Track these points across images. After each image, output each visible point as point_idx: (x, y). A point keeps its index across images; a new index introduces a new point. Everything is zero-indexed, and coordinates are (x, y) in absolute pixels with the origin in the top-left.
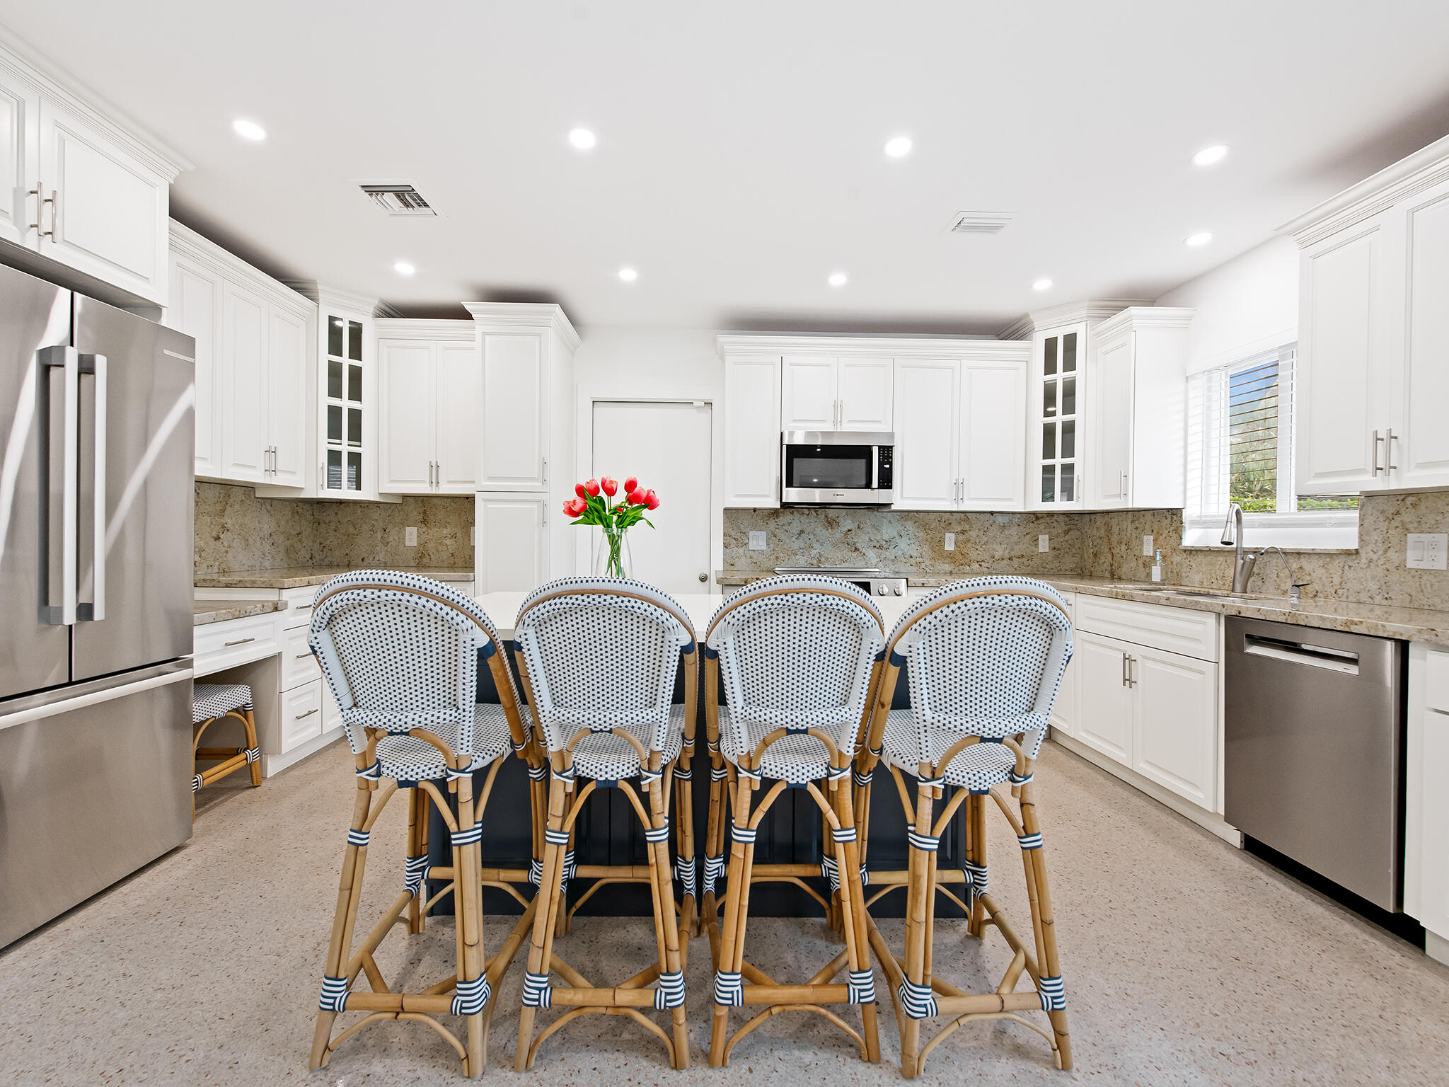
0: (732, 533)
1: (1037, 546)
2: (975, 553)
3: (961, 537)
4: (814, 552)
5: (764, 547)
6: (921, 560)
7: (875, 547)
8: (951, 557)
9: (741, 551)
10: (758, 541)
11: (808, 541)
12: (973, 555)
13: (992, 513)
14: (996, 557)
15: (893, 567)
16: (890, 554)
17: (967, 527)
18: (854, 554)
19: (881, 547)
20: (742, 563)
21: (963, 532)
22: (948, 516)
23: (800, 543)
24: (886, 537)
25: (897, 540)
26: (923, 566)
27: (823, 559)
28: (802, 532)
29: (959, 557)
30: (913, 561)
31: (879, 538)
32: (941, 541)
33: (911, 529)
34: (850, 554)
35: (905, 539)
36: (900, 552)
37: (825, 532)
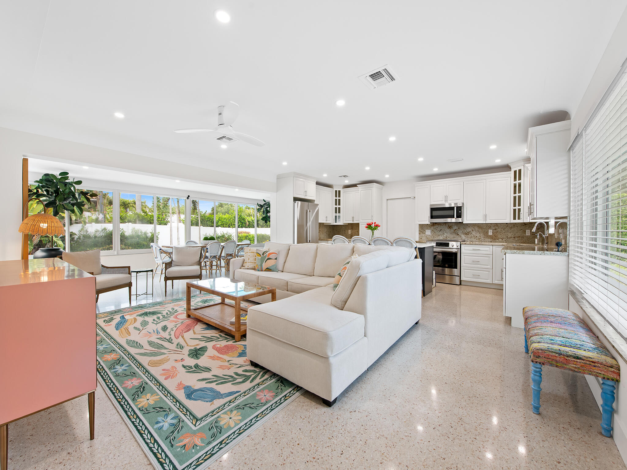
0: (421, 230)
1: (525, 233)
2: (500, 236)
3: (495, 231)
4: (445, 235)
5: (430, 234)
6: (480, 238)
7: (464, 234)
8: (491, 237)
9: (423, 235)
10: (428, 232)
11: (443, 232)
12: (499, 236)
13: (507, 223)
14: (508, 237)
15: (470, 240)
16: (469, 236)
17: (497, 228)
18: (457, 236)
19: (466, 234)
20: (424, 238)
21: (495, 229)
22: (489, 225)
23: (441, 233)
24: (468, 231)
25: (472, 232)
26: (481, 239)
27: (447, 237)
28: (441, 230)
29: (494, 237)
30: (477, 238)
31: (465, 231)
32: (487, 232)
33: (477, 229)
34: (456, 236)
35: (474, 232)
36: (473, 236)
37: (448, 230)
